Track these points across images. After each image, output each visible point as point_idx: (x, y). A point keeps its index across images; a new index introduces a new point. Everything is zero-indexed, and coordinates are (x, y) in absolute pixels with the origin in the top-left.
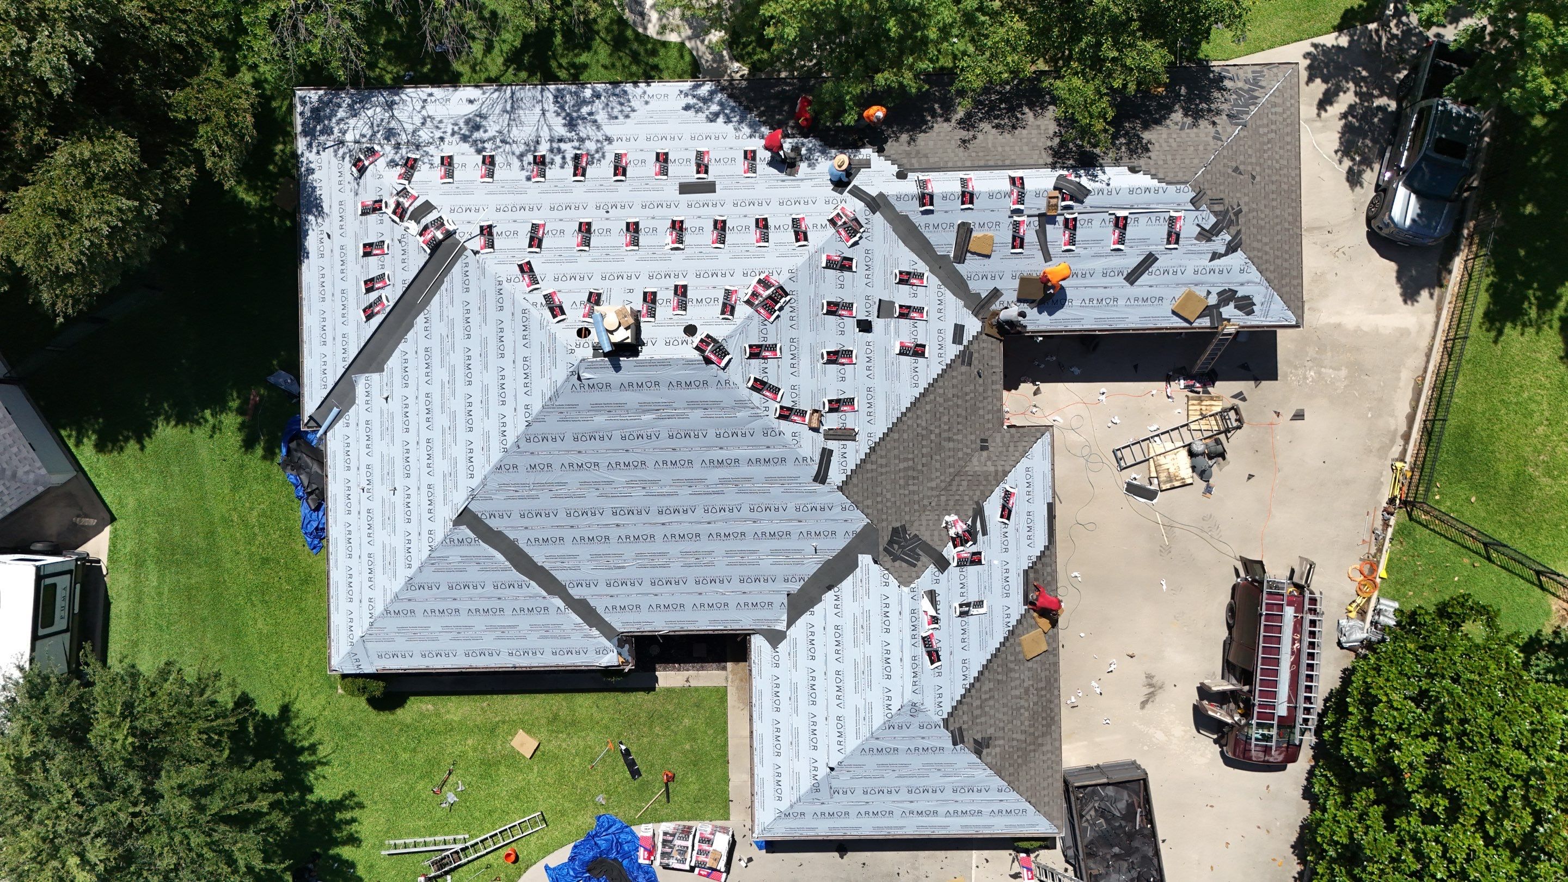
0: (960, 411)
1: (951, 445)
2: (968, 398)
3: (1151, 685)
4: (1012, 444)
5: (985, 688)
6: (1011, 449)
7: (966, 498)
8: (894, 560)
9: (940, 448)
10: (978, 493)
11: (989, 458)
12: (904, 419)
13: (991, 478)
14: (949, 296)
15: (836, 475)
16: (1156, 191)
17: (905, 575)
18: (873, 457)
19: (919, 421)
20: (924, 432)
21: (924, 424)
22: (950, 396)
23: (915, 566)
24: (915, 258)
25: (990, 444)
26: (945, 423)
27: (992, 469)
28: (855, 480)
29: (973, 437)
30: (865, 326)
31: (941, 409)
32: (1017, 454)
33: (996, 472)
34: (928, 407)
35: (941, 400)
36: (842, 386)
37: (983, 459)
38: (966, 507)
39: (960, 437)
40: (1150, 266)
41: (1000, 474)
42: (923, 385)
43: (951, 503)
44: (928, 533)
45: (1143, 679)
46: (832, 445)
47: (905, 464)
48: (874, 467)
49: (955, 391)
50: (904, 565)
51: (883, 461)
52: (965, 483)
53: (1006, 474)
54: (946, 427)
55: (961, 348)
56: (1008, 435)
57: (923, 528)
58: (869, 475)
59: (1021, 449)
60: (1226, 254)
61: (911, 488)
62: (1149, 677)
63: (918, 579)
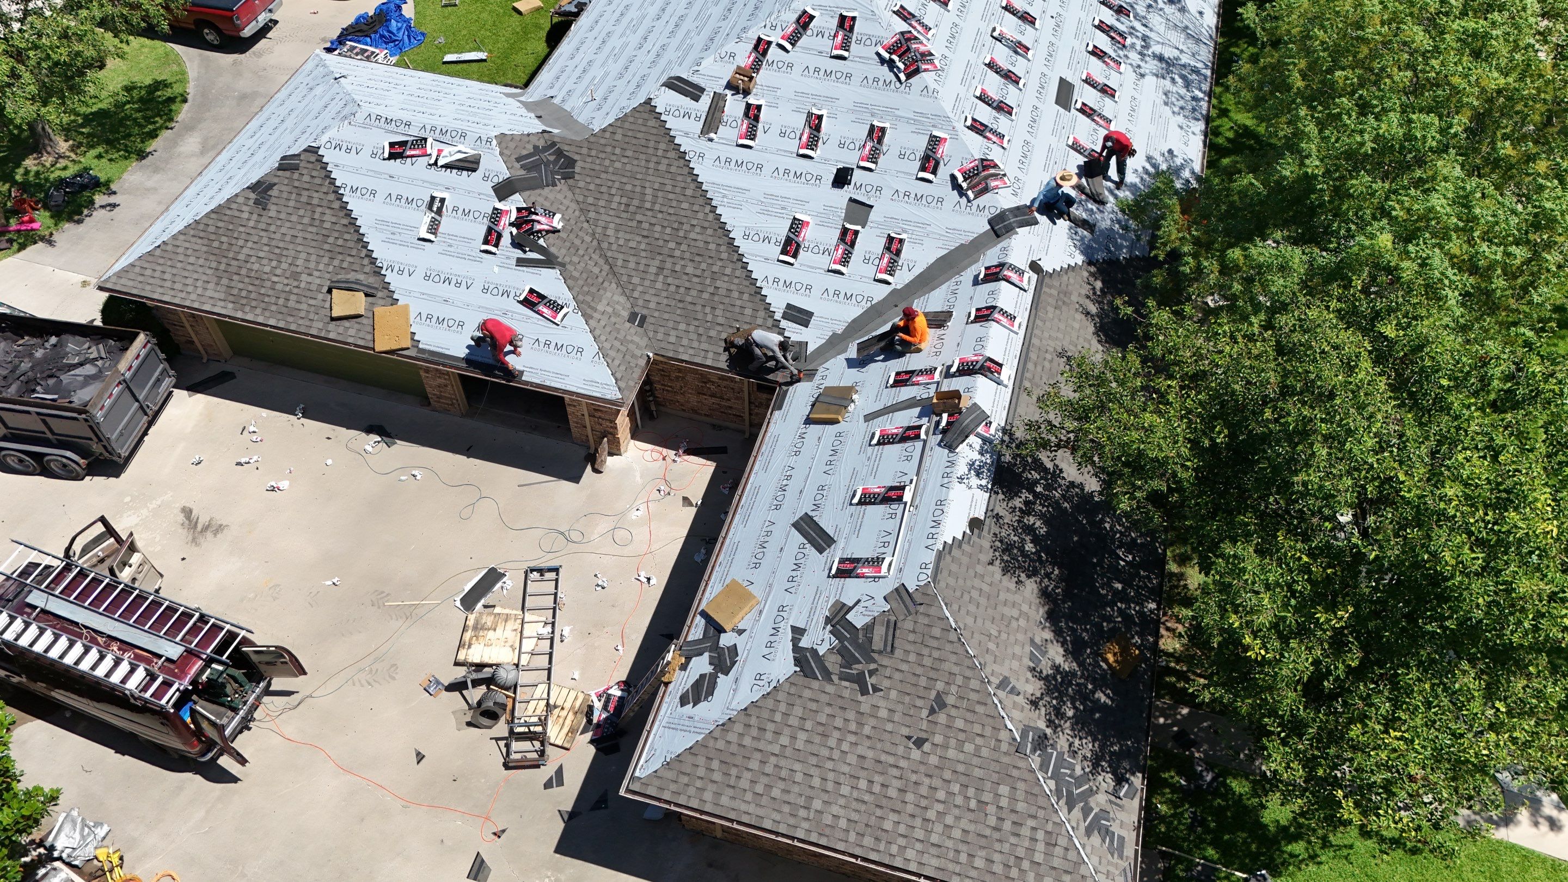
0: (694, 293)
1: (653, 270)
2: (708, 310)
3: (206, 528)
4: (623, 349)
5: (328, 217)
6: (617, 344)
7: (575, 259)
8: (536, 147)
9: (654, 252)
10: (576, 274)
11: (618, 315)
12: (708, 208)
13: (589, 299)
14: (854, 311)
15: (667, 100)
16: (932, 536)
17: (512, 145)
18: (672, 154)
19: (698, 229)
20: (681, 233)
21: (693, 235)
22: (719, 283)
23: (518, 160)
24: (917, 271)
25: (634, 329)
26: (684, 267)
27: (600, 307)
28: (652, 123)
29: (652, 305)
30: (842, 178)
31: (704, 266)
32: (607, 345)
33: (595, 310)
34: (712, 246)
35: (715, 269)
36: (775, 130)
37: (618, 307)
38: (563, 251)
39: (659, 285)
40: (813, 545)
41: (589, 311)
42: (744, 246)
43: (577, 242)
44: (551, 196)
45: (221, 519)
46: (706, 101)
47: (649, 198)
48: (660, 153)
49: (722, 292)
50: (525, 152)
51: (662, 167)
52: (596, 270)
53: (587, 317)
54: (678, 268)
55: (778, 316)
56: (638, 353)
57: (560, 197)
58: (652, 144)
59: (612, 353)
60: (796, 648)
62: (219, 529)
63: (501, 154)
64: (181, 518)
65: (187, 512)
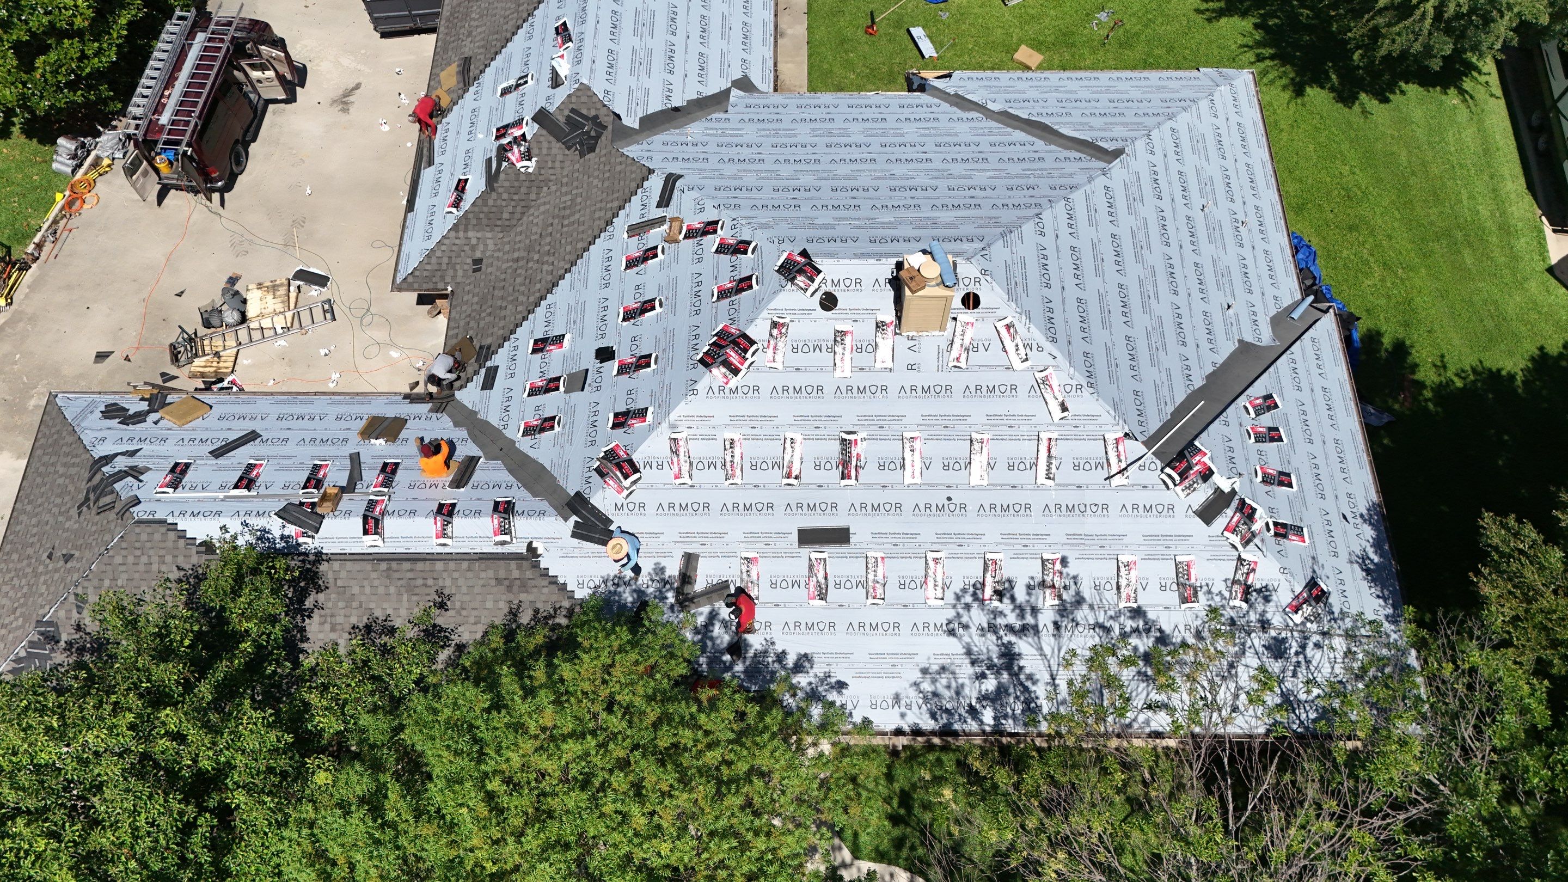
0: (501, 293)
1: (516, 255)
2: (489, 310)
4: (444, 267)
6: (445, 260)
7: (505, 196)
8: (596, 117)
9: (529, 249)
10: (491, 202)
11: (473, 248)
12: (567, 266)
13: (474, 222)
14: (494, 420)
15: (655, 185)
16: (183, 513)
17: (584, 99)
18: (609, 214)
19: (550, 268)
20: (546, 259)
21: (546, 268)
22: (510, 307)
23: (573, 111)
24: (532, 453)
25: (469, 267)
26: (520, 275)
27: (471, 234)
28: (634, 185)
29: (489, 270)
30: (605, 354)
31: (522, 289)
32: (439, 254)
33: (466, 231)
34: (538, 286)
35: (521, 299)
36: (639, 280)
37: (481, 247)
38: (507, 184)
39: (505, 266)
40: (222, 447)
41: (461, 227)
42: (540, 311)
43: (523, 190)
44: (554, 151)
45: (351, 107)
46: (660, 213)
47: (572, 219)
48: (609, 205)
49: (503, 313)
50: (584, 112)
51: (597, 215)
52: (506, 216)
53: (455, 227)
54: (519, 271)
55: (489, 364)
56: (448, 279)
57: (560, 158)
58: (616, 195)
59: (434, 260)
60: (116, 455)
61: (569, 197)
62: (345, 110)
63: (569, 96)
64: (353, 85)
65: (358, 86)
